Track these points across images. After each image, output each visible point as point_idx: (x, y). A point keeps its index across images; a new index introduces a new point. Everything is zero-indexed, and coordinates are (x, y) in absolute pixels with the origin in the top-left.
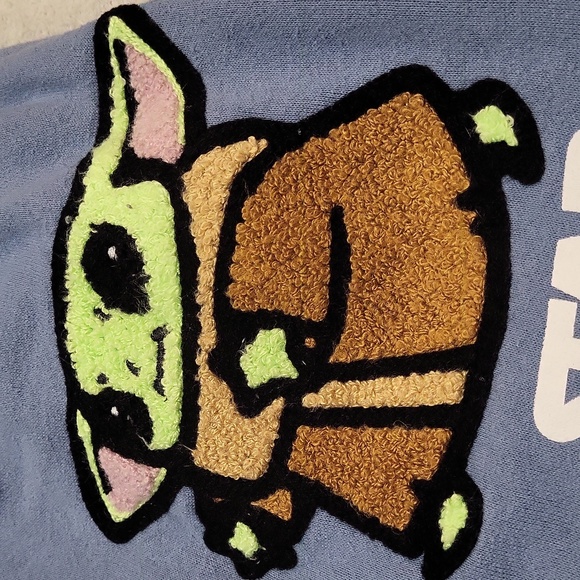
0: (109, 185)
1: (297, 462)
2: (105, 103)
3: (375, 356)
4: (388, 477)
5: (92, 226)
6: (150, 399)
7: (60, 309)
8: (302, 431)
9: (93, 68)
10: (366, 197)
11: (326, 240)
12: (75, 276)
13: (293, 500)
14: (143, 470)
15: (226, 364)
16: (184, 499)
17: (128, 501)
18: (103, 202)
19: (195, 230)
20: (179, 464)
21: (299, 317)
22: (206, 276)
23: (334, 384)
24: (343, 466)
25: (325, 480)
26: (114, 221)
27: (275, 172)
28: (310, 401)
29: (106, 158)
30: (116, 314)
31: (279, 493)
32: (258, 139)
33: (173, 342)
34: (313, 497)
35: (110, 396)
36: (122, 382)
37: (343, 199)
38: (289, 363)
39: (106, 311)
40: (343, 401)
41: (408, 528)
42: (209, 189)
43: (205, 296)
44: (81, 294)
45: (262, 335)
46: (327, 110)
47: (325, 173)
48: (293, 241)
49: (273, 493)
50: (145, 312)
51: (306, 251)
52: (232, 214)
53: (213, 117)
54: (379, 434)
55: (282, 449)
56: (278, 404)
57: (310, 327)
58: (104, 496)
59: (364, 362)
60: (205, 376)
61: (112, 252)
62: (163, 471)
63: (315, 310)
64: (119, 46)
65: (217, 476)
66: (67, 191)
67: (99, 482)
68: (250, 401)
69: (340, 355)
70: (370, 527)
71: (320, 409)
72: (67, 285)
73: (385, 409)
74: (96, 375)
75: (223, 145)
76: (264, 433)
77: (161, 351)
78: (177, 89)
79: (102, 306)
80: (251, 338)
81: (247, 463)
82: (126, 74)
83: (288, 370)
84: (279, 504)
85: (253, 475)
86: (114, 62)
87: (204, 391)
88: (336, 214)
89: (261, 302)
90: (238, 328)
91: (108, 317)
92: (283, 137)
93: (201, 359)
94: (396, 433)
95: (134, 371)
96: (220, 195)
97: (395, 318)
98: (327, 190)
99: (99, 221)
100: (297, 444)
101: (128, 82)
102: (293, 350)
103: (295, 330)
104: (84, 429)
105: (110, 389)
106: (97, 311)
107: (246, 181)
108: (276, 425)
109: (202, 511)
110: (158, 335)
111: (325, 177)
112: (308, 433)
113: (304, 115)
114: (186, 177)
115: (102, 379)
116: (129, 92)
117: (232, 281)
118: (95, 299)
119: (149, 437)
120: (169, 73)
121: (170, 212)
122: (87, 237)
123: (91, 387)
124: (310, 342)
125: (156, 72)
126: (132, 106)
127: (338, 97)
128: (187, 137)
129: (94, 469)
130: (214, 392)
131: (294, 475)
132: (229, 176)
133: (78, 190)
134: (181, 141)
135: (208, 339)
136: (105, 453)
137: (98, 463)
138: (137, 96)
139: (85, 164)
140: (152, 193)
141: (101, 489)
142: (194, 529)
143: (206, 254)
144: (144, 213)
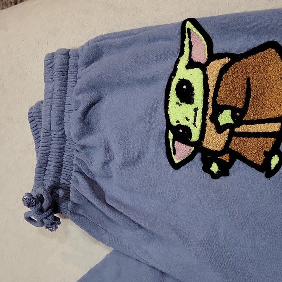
0: (185, 69)
1: (232, 146)
2: (183, 45)
3: (256, 118)
4: (257, 151)
5: (179, 79)
6: (192, 127)
7: (167, 102)
8: (234, 138)
9: (180, 35)
10: (257, 76)
11: (245, 86)
12: (173, 92)
13: (230, 157)
14: (188, 147)
15: (214, 119)
16: (198, 156)
18: (183, 73)
19: (209, 82)
20: (198, 146)
21: (236, 107)
22: (211, 94)
23: (244, 126)
24: (245, 148)
25: (239, 151)
26: (186, 78)
27: (232, 67)
28: (237, 130)
29: (184, 61)
30: (184, 104)
31: (226, 155)
32: (228, 58)
33: (200, 112)
34: (236, 156)
35: (180, 126)
36: (184, 123)
37: (250, 75)
38: (232, 119)
39: (181, 103)
40: (246, 130)
41: (262, 164)
42: (214, 71)
43: (210, 100)
44: (173, 97)
45: (225, 111)
46: (248, 51)
47: (246, 68)
48: (236, 86)
49: (224, 155)
50: (192, 103)
51: (239, 89)
52: (220, 78)
53: (216, 51)
54: (256, 139)
55: (228, 143)
56: (228, 130)
57: (238, 110)
58: (173, 156)
59: (253, 120)
60: (208, 121)
61: (185, 87)
62: (193, 148)
63: (240, 105)
64: (189, 30)
65: (209, 149)
66: (172, 69)
67: (172, 152)
68: (220, 129)
69: (246, 118)
70: (251, 164)
71: (239, 132)
72: (170, 95)
73: (258, 133)
74: (176, 121)
75: (218, 59)
76: (223, 138)
77: (196, 115)
78: (205, 43)
79: (179, 102)
80: (222, 112)
81: (218, 146)
82: (190, 37)
83: (231, 121)
84: (226, 158)
85: (219, 150)
86: (186, 34)
87: (207, 126)
88: (248, 80)
89: (226, 103)
90: (218, 109)
91: (181, 105)
92: (235, 58)
93: (207, 117)
94: (261, 139)
96: (217, 73)
97: (262, 109)
98: (246, 73)
99: (182, 78)
100: (233, 141)
101: (190, 40)
102: (233, 116)
103: (234, 111)
104: (171, 136)
105: (180, 124)
106: (178, 103)
107: (224, 70)
108: (227, 136)
110: (196, 110)
111: (246, 69)
112: (236, 139)
113: (241, 53)
114: (207, 67)
115: (178, 122)
116: (190, 43)
117: (218, 96)
119: (191, 138)
120: (203, 38)
121: (202, 77)
122: (178, 82)
123: (174, 124)
124: (238, 114)
125: (199, 37)
126: (191, 47)
127: (252, 48)
128: (208, 56)
129: (171, 148)
130: (210, 126)
131: (231, 149)
132: (220, 68)
134: (206, 58)
135: (210, 111)
136: (176, 143)
138: (192, 44)
139: (177, 62)
140: (198, 71)
141: (172, 154)
142: (200, 165)
143: (212, 89)
144: (195, 77)
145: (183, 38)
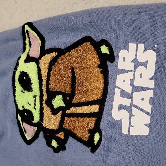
0: (24, 63)
1: (65, 126)
2: (25, 44)
3: (82, 101)
4: (84, 129)
5: (20, 72)
6: (33, 111)
7: (14, 91)
8: (66, 118)
9: (22, 36)
10: (79, 65)
11: (70, 75)
12: (17, 83)
13: (64, 134)
14: (32, 127)
15: (49, 103)
16: (41, 134)
17: (30, 135)
19: (42, 73)
21: (65, 92)
22: (44, 83)
23: (73, 108)
24: (75, 126)
25: (71, 130)
26: (25, 71)
27: (59, 60)
28: (68, 111)
29: (24, 57)
30: (26, 92)
31: (61, 132)
32: (56, 52)
33: (38, 98)
34: (69, 134)
35: (25, 110)
36: (27, 107)
37: (74, 66)
38: (63, 103)
40: (75, 112)
41: (88, 140)
42: (45, 64)
43: (44, 88)
44: (19, 87)
45: (57, 96)
46: (70, 46)
47: (70, 60)
48: (63, 75)
49: (60, 133)
50: (32, 91)
51: (66, 78)
52: (50, 69)
53: (47, 47)
54: (82, 119)
55: (62, 122)
56: (61, 112)
57: (68, 95)
58: (25, 134)
59: (79, 103)
60: (45, 106)
61: (24, 78)
62: (36, 128)
63: (68, 91)
64: (27, 31)
65: (48, 129)
66: (16, 64)
67: (24, 131)
68: (54, 112)
69: (74, 101)
70: (80, 140)
71: (70, 114)
72: (16, 85)
73: (84, 113)
74: (22, 106)
75: (48, 54)
76: (57, 119)
77: (35, 100)
78: (40, 41)
79: (23, 90)
80: (55, 97)
81: (54, 126)
82: (29, 38)
83: (63, 105)
84: (61, 135)
85: (55, 129)
86: (26, 35)
87: (44, 109)
88: (73, 69)
89: (56, 89)
90: (52, 95)
91: (24, 92)
92: (61, 52)
93: (44, 102)
94: (86, 119)
95: (30, 105)
96: (47, 65)
97: (86, 93)
98: (71, 64)
99: (22, 71)
100: (65, 121)
101: (29, 39)
102: (64, 100)
103: (64, 95)
104: (20, 118)
105: (25, 109)
106: (22, 91)
107: (53, 62)
108: (60, 117)
109: (45, 137)
110: (35, 97)
111: (70, 61)
112: (67, 119)
113: (65, 47)
114: (40, 61)
115: (23, 107)
116: (30, 42)
117: (50, 84)
118: (21, 88)
119: (33, 120)
120: (38, 37)
121: (37, 69)
122: (19, 74)
123: (21, 108)
124: (68, 98)
125: (35, 37)
126: (30, 45)
127: (73, 43)
128: (41, 52)
129: (22, 128)
130: (47, 109)
131: (64, 128)
132: (49, 61)
133: (18, 64)
134: (39, 53)
135: (45, 97)
136: (24, 123)
137: (23, 126)
138: (31, 43)
139: (19, 58)
140: (33, 64)
141: (24, 132)
142: (44, 142)
143: (44, 78)
144: (31, 69)
145: (24, 38)
